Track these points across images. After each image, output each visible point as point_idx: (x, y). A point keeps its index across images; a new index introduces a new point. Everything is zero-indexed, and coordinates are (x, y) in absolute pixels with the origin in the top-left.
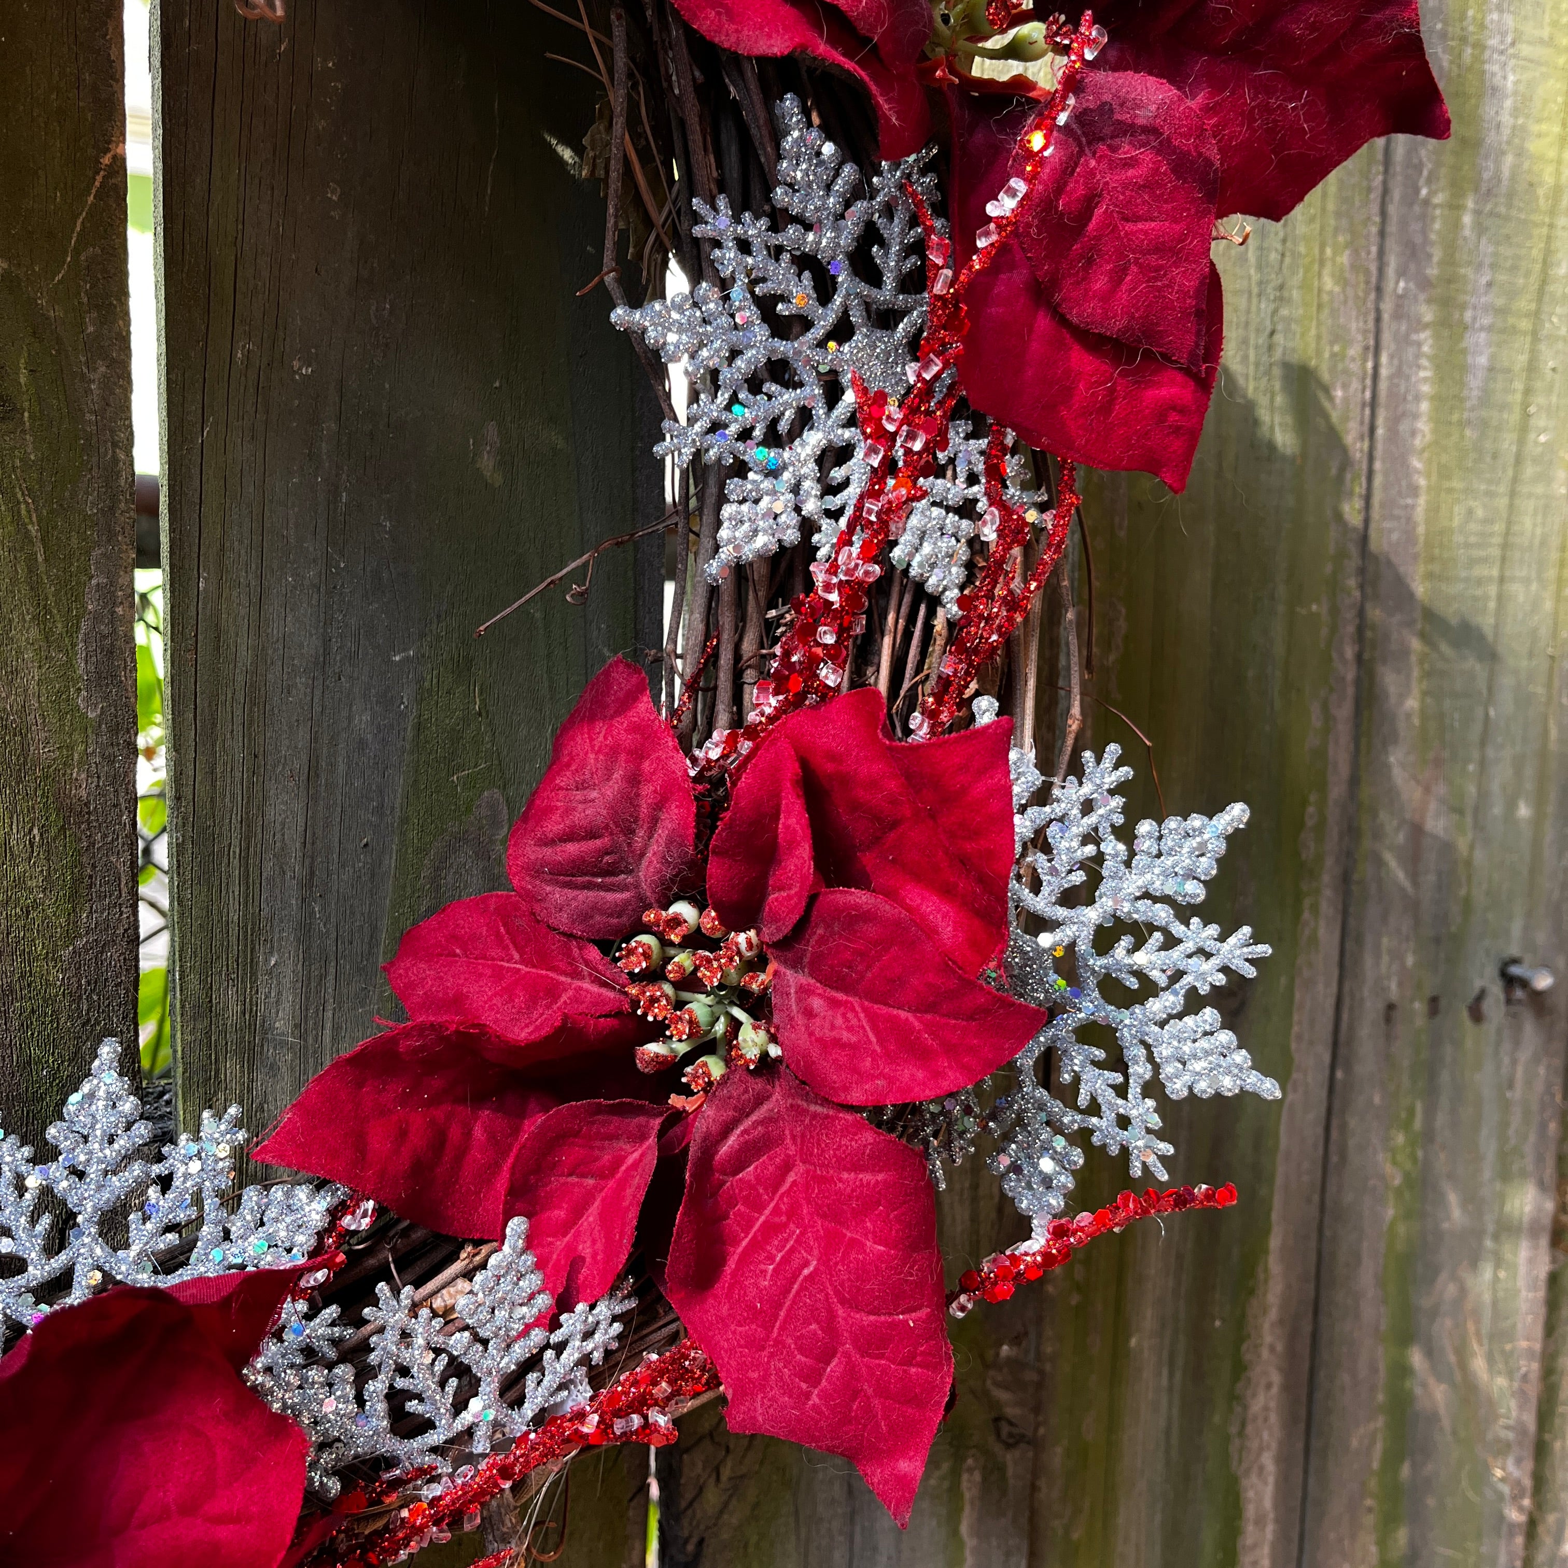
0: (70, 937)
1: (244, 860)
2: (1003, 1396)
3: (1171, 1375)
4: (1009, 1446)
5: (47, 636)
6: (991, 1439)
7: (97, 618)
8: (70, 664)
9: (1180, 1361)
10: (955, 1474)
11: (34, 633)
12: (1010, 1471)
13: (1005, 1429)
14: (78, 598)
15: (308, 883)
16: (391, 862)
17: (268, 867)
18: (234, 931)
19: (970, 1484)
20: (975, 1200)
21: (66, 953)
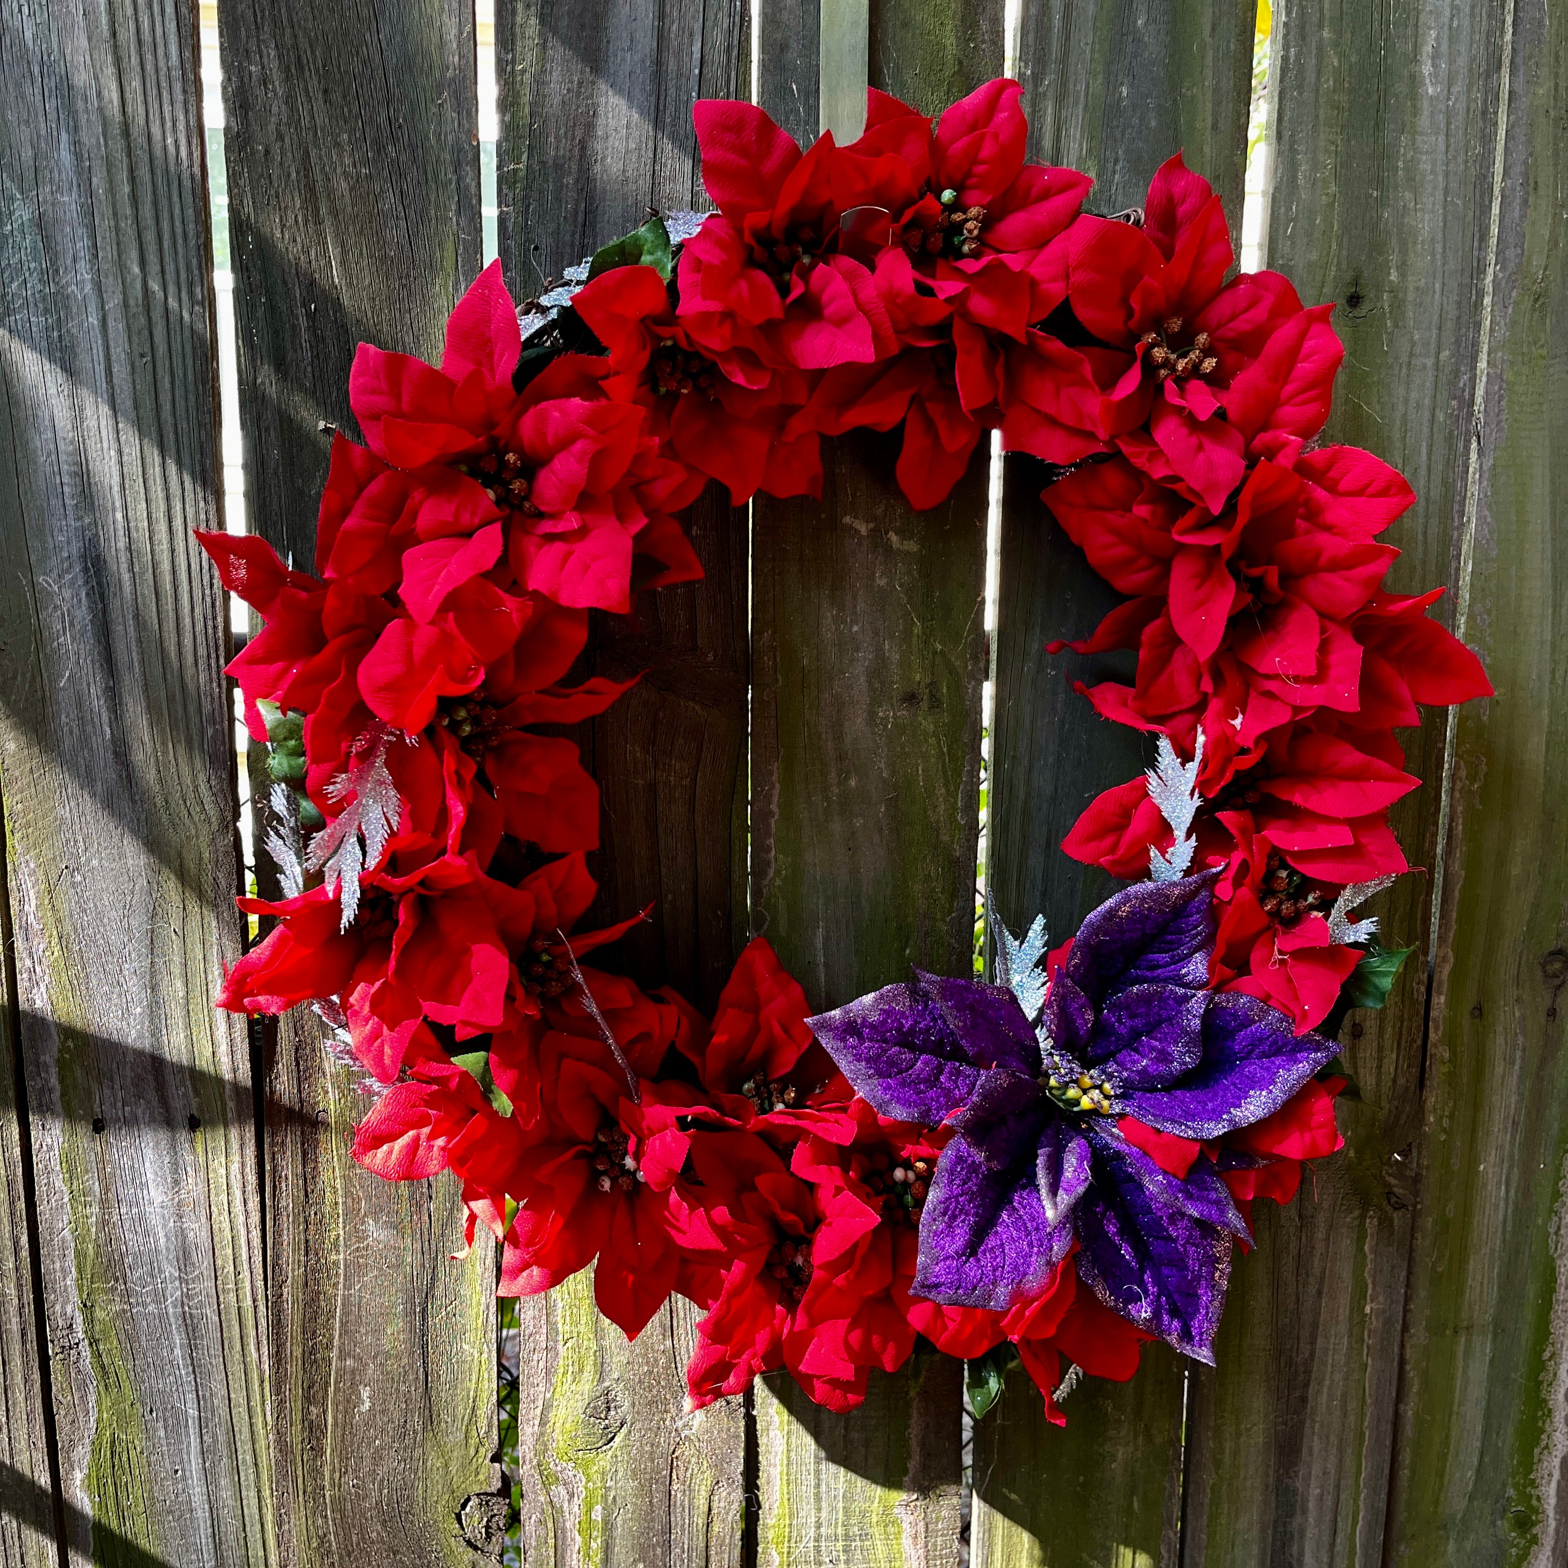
0: (950, 913)
1: (1018, 881)
2: (1393, 1181)
3: (1507, 1191)
4: (1395, 1209)
5: (948, 791)
6: (1385, 1203)
7: (966, 783)
8: (956, 802)
9: (1514, 1185)
10: (1363, 1217)
11: (943, 791)
12: (1396, 1222)
13: (1393, 1200)
14: (960, 776)
15: (1044, 894)
16: (1080, 886)
17: (1028, 886)
18: (1012, 912)
19: (1371, 1225)
20: (1379, 1074)
21: (948, 919)
